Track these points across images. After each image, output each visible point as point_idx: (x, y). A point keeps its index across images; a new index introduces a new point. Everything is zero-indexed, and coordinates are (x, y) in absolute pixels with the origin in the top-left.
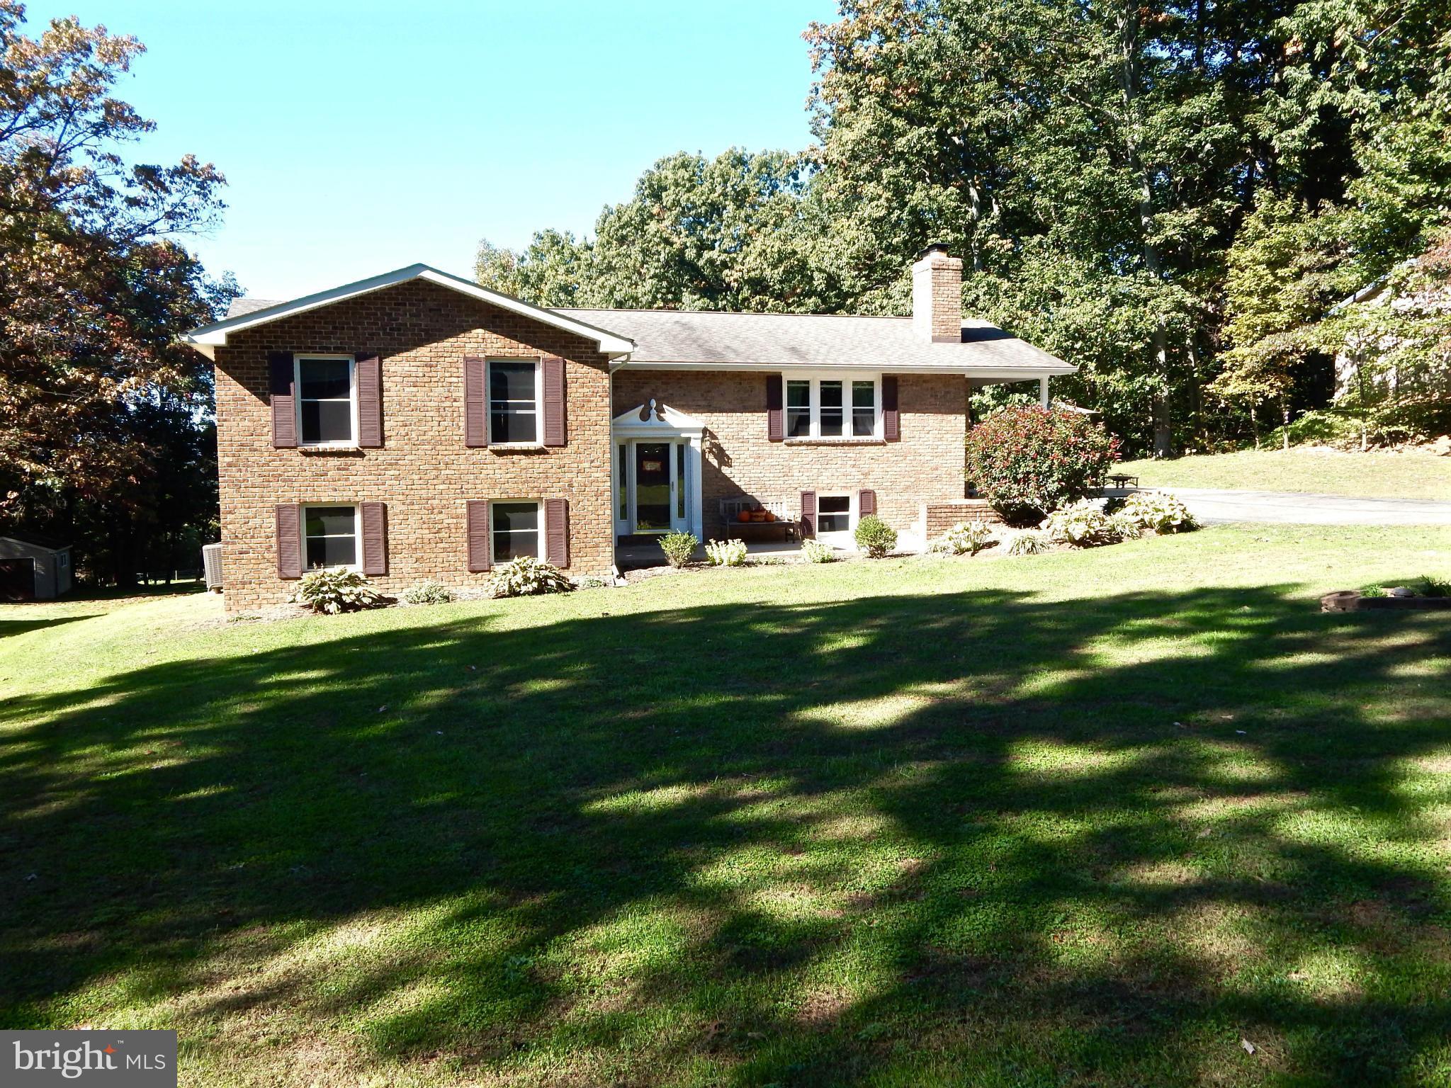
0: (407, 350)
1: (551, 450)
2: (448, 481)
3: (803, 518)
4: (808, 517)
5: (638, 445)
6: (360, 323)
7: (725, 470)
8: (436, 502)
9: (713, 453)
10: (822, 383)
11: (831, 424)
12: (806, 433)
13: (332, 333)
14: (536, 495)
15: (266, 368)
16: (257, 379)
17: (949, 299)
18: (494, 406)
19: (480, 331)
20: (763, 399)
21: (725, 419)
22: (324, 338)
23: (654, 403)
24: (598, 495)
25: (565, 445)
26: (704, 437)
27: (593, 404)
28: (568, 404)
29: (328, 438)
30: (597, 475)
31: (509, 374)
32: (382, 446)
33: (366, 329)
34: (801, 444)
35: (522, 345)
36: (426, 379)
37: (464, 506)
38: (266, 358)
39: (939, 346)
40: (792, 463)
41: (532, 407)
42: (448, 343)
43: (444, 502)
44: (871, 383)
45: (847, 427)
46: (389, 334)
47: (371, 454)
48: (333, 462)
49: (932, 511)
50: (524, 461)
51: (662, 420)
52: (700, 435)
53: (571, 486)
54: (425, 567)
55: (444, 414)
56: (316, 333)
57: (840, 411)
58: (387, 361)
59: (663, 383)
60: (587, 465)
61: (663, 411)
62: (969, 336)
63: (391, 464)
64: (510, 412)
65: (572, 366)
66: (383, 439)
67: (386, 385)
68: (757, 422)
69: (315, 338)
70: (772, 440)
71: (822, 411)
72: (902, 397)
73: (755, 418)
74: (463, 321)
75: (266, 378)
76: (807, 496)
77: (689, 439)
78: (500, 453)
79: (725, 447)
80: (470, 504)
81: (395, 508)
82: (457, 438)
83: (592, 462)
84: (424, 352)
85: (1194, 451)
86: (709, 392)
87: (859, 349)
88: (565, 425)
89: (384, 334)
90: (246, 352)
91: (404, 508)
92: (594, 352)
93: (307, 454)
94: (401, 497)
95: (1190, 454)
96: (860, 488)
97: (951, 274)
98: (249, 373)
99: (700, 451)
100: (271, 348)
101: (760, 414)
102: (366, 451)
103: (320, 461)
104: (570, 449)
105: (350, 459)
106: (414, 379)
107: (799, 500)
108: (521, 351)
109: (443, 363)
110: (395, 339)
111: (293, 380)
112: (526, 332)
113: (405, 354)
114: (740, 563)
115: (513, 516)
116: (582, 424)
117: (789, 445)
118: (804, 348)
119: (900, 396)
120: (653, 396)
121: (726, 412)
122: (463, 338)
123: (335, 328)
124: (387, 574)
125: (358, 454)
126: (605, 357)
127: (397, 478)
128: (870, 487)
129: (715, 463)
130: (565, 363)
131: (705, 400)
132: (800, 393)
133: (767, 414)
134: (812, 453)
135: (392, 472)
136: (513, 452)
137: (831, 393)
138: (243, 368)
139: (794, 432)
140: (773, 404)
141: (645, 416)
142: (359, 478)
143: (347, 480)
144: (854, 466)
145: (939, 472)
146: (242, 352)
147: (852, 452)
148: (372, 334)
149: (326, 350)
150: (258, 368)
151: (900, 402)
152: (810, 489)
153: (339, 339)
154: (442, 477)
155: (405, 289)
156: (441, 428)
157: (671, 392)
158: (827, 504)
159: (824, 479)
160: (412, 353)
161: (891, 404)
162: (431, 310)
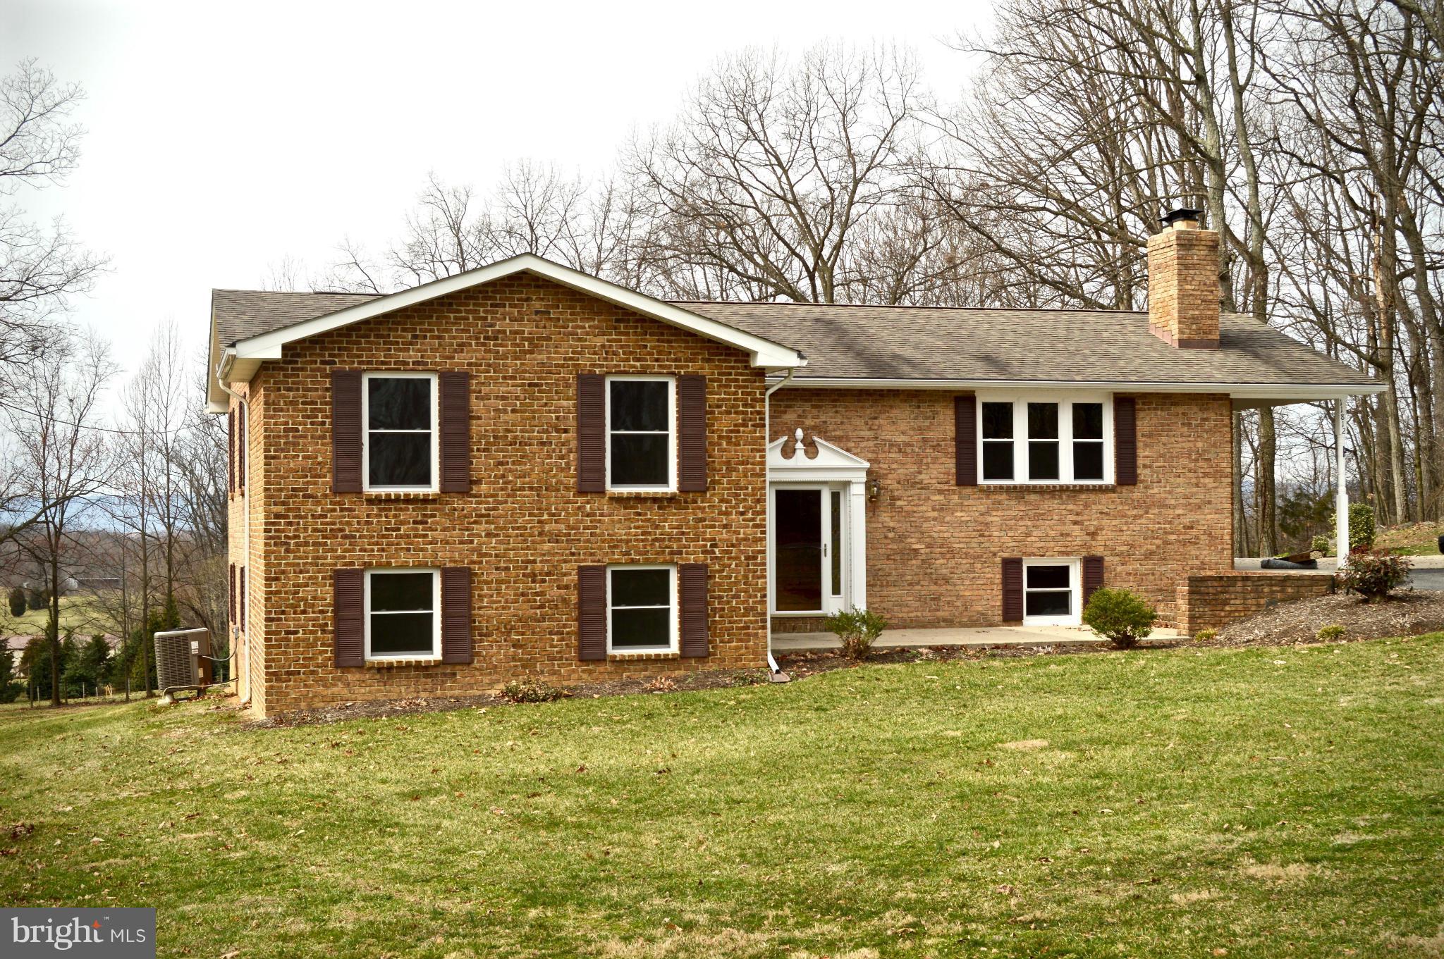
0: (506, 365)
1: (687, 497)
2: (552, 537)
3: (1003, 594)
4: (1012, 594)
5: (779, 490)
6: (447, 331)
8: (539, 567)
9: (881, 503)
10: (1029, 405)
11: (1044, 462)
12: (1010, 474)
13: (411, 343)
14: (667, 558)
15: (327, 390)
16: (316, 403)
17: (1203, 288)
18: (615, 440)
20: (949, 429)
21: (896, 455)
22: (400, 350)
23: (802, 434)
24: (749, 558)
25: (707, 491)
26: (868, 480)
27: (743, 435)
28: (711, 436)
29: (402, 481)
30: (748, 531)
32: (472, 493)
33: (454, 338)
34: (1001, 490)
35: (652, 358)
37: (574, 573)
38: (327, 376)
39: (1188, 354)
40: (989, 518)
42: (556, 355)
43: (549, 567)
44: (1099, 406)
45: (1066, 466)
46: (484, 345)
47: (455, 501)
48: (410, 513)
49: (1196, 584)
50: (652, 513)
51: (812, 457)
52: (863, 478)
53: (713, 546)
54: (522, 654)
55: (551, 450)
56: (391, 343)
57: (1056, 445)
58: (479, 380)
59: (813, 407)
60: (734, 517)
61: (813, 444)
63: (482, 517)
66: (470, 482)
67: (475, 411)
68: (942, 461)
69: (389, 350)
70: (962, 485)
71: (1031, 445)
72: (1140, 426)
73: (939, 455)
74: (578, 327)
75: (326, 403)
76: (1010, 564)
77: (847, 483)
78: (621, 502)
79: (895, 494)
80: (581, 570)
81: (487, 575)
82: (567, 482)
83: (742, 513)
86: (876, 418)
87: (1077, 358)
89: (477, 344)
90: (302, 369)
91: (498, 574)
92: (746, 367)
93: (377, 502)
94: (492, 560)
96: (1084, 554)
97: (1204, 251)
98: (305, 396)
99: (861, 499)
100: (334, 363)
101: (946, 450)
102: (451, 499)
103: (394, 512)
104: (713, 497)
105: (429, 510)
106: (511, 402)
107: (999, 569)
108: (650, 365)
109: (553, 382)
110: (490, 351)
112: (658, 341)
113: (503, 370)
116: (728, 464)
117: (985, 492)
118: (1003, 357)
119: (1136, 424)
120: (799, 424)
121: (899, 445)
122: (576, 349)
123: (415, 337)
124: (475, 662)
125: (440, 502)
126: (761, 372)
127: (490, 534)
128: (1098, 551)
131: (870, 429)
132: (1000, 419)
133: (952, 449)
134: (1015, 509)
135: (484, 527)
136: (638, 500)
137: (1043, 420)
138: (298, 390)
139: (992, 473)
141: (788, 451)
142: (440, 534)
143: (427, 537)
144: (1075, 523)
145: (1194, 532)
146: (298, 369)
147: (1073, 503)
148: (461, 345)
149: (403, 365)
150: (317, 390)
151: (1138, 432)
152: (1016, 555)
153: (419, 350)
154: (548, 534)
155: (502, 285)
156: (545, 468)
157: (823, 418)
158: (1040, 575)
159: (1034, 540)
161: (1125, 436)
162: (537, 313)
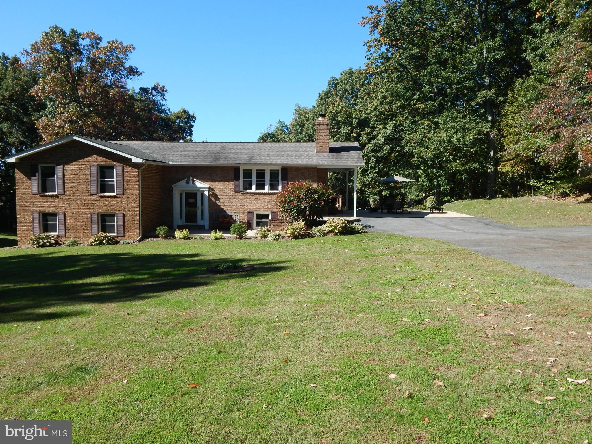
0: (72, 163)
1: (118, 196)
2: (85, 206)
3: (248, 221)
4: (250, 221)
5: (186, 193)
6: (57, 154)
7: (218, 203)
8: (81, 213)
9: (213, 196)
10: (257, 170)
11: (261, 186)
12: (250, 189)
14: (113, 211)
16: (27, 172)
17: (324, 136)
18: (101, 181)
19: (95, 156)
20: (233, 177)
21: (217, 184)
22: (47, 159)
23: (191, 178)
24: (135, 212)
25: (123, 194)
26: (209, 190)
27: (133, 181)
28: (125, 181)
29: (49, 191)
30: (134, 205)
31: (106, 170)
32: (64, 194)
33: (59, 156)
34: (247, 193)
35: (109, 160)
36: (78, 172)
37: (90, 214)
38: (30, 166)
39: (318, 155)
40: (244, 201)
41: (113, 181)
42: (85, 160)
43: (84, 213)
44: (278, 170)
45: (267, 188)
46: (67, 157)
47: (61, 197)
48: (50, 199)
50: (110, 200)
51: (194, 184)
52: (208, 190)
53: (125, 209)
54: (77, 234)
55: (83, 183)
57: (265, 181)
58: (66, 166)
59: (194, 171)
60: (131, 201)
61: (194, 181)
62: (332, 150)
63: (67, 200)
64: (106, 183)
65: (125, 167)
66: (64, 192)
67: (66, 174)
68: (230, 185)
69: (45, 159)
70: (236, 192)
71: (257, 181)
72: (290, 176)
73: (229, 183)
74: (90, 153)
75: (29, 171)
76: (250, 214)
77: (204, 191)
78: (102, 197)
79: (217, 194)
80: (92, 214)
81: (68, 214)
82: (87, 191)
83: (133, 200)
84: (77, 163)
85: (500, 196)
86: (212, 174)
88: (123, 188)
89: (65, 157)
90: (24, 164)
91: (71, 214)
92: (132, 163)
93: (42, 196)
94: (70, 211)
95: (498, 197)
96: (272, 211)
97: (324, 126)
98: (25, 170)
99: (207, 195)
100: (31, 162)
101: (231, 182)
102: (59, 196)
103: (46, 199)
104: (125, 196)
105: (54, 198)
106: (74, 172)
107: (247, 214)
108: (108, 162)
109: (83, 167)
110: (68, 159)
111: (38, 172)
112: (111, 156)
113: (71, 164)
114: (186, 238)
115: (107, 219)
116: (129, 188)
117: (243, 194)
119: (288, 175)
120: (191, 175)
121: (218, 181)
122: (89, 158)
123: (50, 156)
124: (65, 236)
125: (57, 196)
126: (137, 164)
127: (69, 204)
128: (276, 210)
129: (214, 200)
130: (123, 167)
131: (210, 177)
132: (248, 174)
133: (233, 182)
134: (252, 197)
135: (67, 203)
136: (106, 197)
137: (261, 174)
138: (23, 169)
139: (245, 189)
140: (236, 178)
141: (187, 183)
142: (57, 204)
143: (54, 205)
144: (269, 202)
147: (268, 197)
148: (61, 157)
149: (47, 163)
150: (27, 169)
151: (288, 178)
152: (251, 211)
153: (51, 159)
154: (83, 204)
156: (83, 188)
157: (197, 174)
158: (259, 216)
159: (257, 207)
160: (74, 164)
161: (284, 179)
